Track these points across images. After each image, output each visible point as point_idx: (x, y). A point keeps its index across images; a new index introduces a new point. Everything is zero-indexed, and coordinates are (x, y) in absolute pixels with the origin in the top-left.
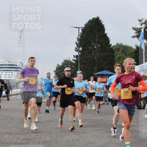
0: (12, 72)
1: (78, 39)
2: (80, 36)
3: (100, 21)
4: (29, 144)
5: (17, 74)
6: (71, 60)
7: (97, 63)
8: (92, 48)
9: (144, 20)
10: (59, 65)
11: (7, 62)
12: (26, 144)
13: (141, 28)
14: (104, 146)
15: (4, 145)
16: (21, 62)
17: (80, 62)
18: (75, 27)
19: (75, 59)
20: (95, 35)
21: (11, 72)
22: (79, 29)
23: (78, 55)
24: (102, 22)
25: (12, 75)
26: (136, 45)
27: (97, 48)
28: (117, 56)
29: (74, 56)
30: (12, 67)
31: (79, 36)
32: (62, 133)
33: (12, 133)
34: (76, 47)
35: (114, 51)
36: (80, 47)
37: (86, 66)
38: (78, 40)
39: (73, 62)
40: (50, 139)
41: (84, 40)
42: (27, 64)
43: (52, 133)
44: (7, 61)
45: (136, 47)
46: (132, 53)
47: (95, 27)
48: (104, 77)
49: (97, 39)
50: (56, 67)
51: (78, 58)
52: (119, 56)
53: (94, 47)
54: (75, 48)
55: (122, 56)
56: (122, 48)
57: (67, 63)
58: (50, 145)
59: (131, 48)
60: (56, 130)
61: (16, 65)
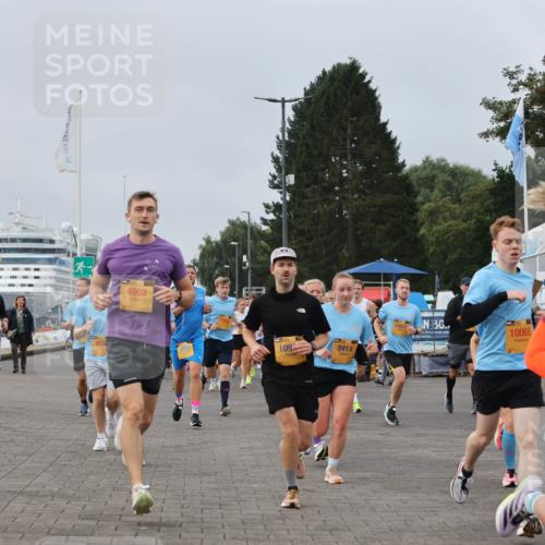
0: (37, 266)
1: (281, 142)
2: (289, 133)
3: (363, 76)
4: (100, 535)
5: (54, 274)
6: (256, 220)
7: (350, 230)
8: (333, 174)
9: (527, 72)
10: (212, 240)
11: (19, 228)
12: (92, 535)
13: (514, 102)
14: (380, 541)
15: (6, 538)
16: (70, 231)
17: (290, 227)
18: (270, 100)
19: (271, 216)
20: (345, 129)
21: (33, 266)
22: (283, 106)
23: (281, 202)
24: (369, 81)
25: (37, 277)
26: (496, 164)
27: (351, 177)
28: (426, 206)
29: (267, 206)
30: (36, 249)
31: (283, 130)
32: (224, 493)
33: (37, 494)
34: (274, 171)
35: (416, 189)
36: (287, 174)
37: (311, 244)
38: (279, 147)
39: (264, 228)
40: (179, 515)
41: (304, 148)
42: (90, 237)
43: (187, 492)
44: (18, 224)
45: (495, 174)
46: (481, 196)
47: (344, 99)
48: (380, 285)
49: (353, 141)
50: (201, 246)
51: (281, 211)
52: (432, 204)
53: (341, 173)
54: (271, 178)
55: (444, 206)
56: (443, 177)
57: (242, 232)
58: (180, 536)
59: (477, 175)
60: (201, 482)
61: (52, 242)
